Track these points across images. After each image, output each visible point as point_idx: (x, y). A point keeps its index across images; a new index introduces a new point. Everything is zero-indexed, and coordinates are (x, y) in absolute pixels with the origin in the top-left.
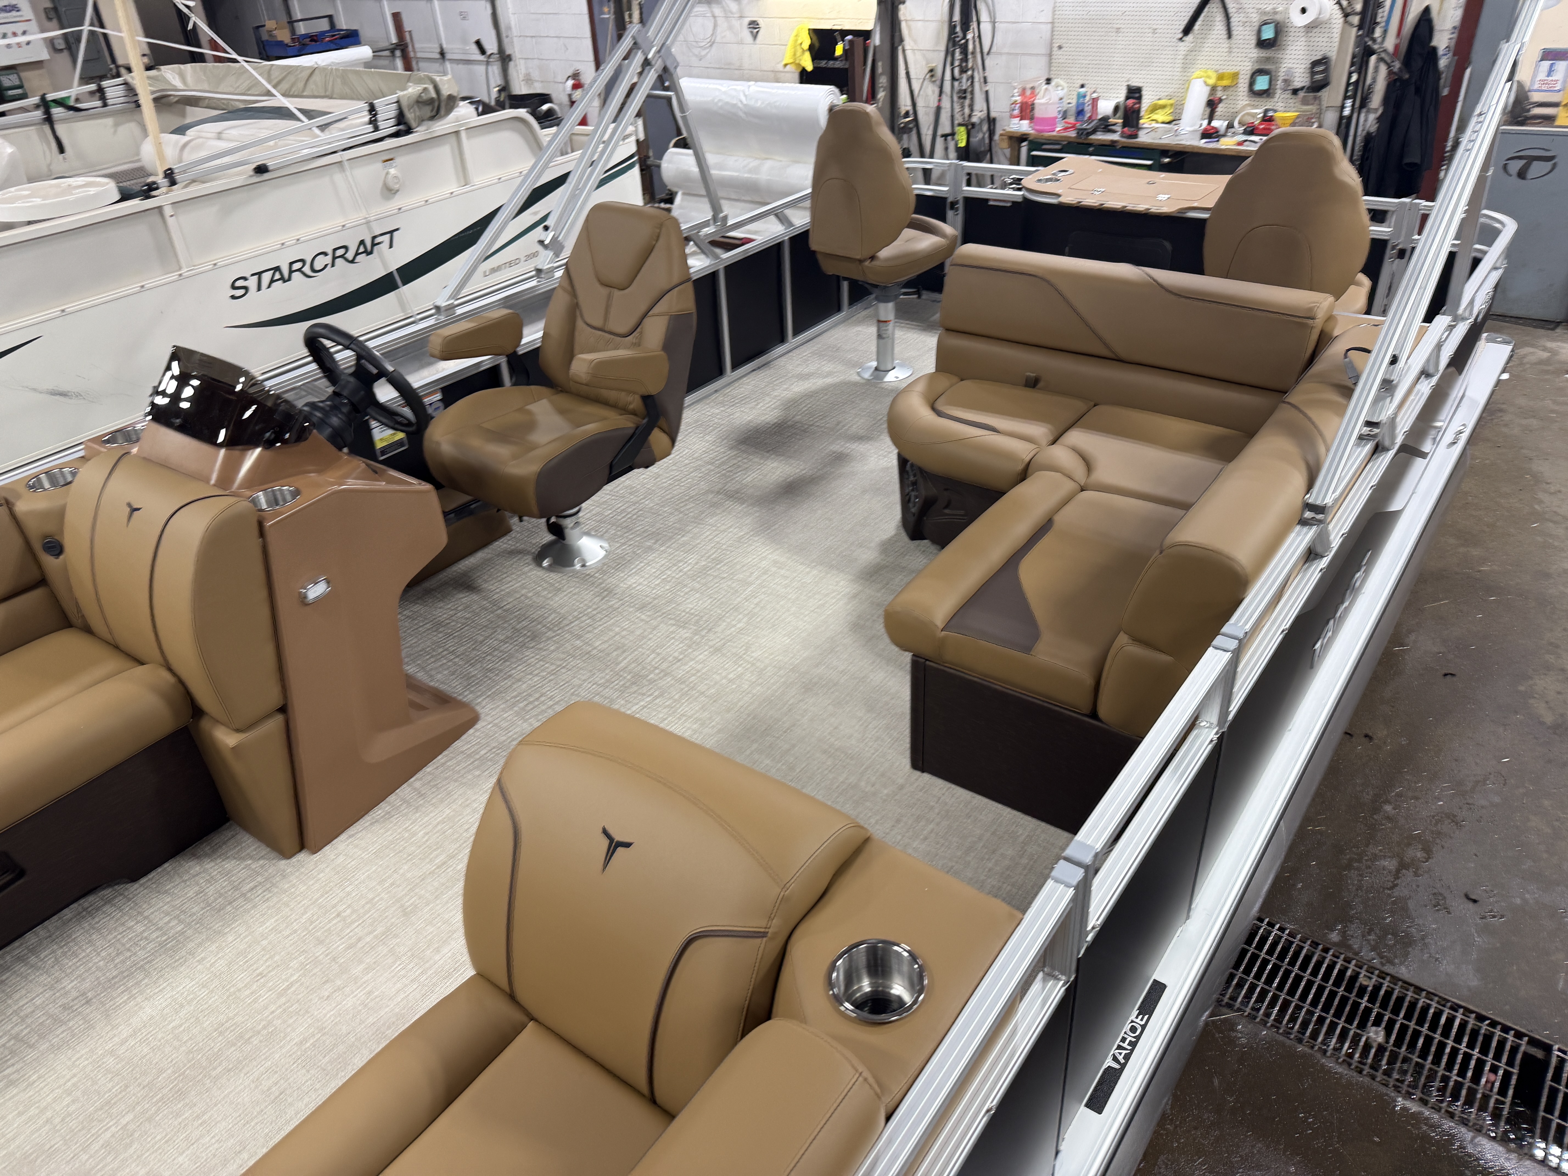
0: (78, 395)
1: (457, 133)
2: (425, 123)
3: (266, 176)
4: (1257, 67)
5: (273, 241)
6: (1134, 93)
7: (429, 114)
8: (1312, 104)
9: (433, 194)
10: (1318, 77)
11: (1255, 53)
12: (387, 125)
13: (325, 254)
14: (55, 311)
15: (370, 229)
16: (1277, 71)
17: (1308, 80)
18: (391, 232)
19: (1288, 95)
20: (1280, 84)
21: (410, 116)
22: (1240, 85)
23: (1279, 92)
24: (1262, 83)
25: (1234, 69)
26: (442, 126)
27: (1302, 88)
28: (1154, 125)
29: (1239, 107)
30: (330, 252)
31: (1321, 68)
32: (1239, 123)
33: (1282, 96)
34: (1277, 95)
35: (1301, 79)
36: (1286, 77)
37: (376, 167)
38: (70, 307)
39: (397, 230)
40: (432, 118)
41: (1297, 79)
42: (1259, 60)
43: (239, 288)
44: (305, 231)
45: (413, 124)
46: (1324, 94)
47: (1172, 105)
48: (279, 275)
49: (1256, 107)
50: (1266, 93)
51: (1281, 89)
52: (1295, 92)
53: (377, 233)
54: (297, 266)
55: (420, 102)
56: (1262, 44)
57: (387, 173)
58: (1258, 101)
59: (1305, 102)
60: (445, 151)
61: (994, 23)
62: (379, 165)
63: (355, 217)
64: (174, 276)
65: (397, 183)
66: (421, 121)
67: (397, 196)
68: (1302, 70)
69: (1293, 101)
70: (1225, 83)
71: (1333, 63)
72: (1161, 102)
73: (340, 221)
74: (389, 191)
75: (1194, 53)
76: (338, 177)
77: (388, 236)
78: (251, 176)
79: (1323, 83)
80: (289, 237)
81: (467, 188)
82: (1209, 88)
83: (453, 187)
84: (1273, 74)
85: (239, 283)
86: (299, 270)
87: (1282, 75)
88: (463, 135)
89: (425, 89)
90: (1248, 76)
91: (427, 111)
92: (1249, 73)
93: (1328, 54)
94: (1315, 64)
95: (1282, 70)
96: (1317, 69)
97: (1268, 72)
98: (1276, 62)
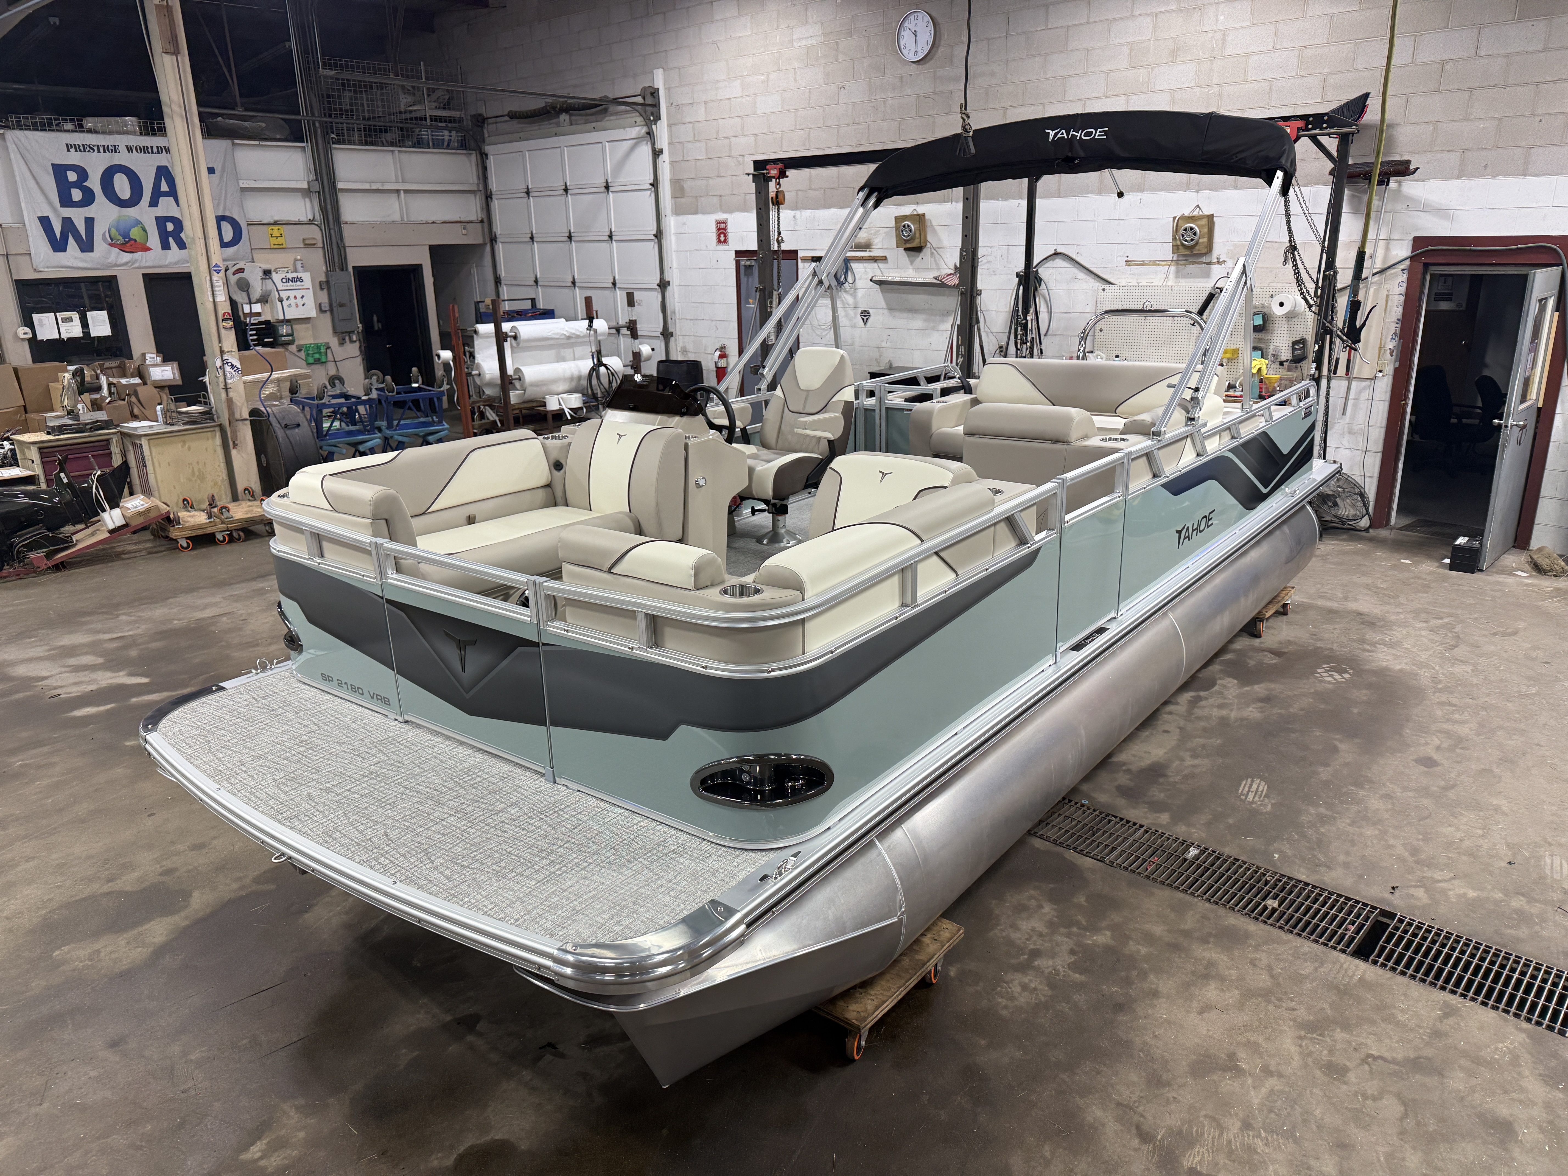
4: (1252, 345)
8: (1295, 372)
10: (1297, 352)
16: (1268, 348)
17: (1292, 355)
19: (1277, 366)
25: (1234, 347)
27: (1287, 361)
31: (1299, 347)
33: (1273, 367)
35: (1286, 354)
36: (1274, 353)
41: (1283, 354)
42: (1255, 340)
46: (1304, 364)
51: (1271, 362)
52: (1281, 363)
56: (1255, 329)
59: (1289, 370)
61: (1050, 313)
68: (1285, 348)
69: (1281, 370)
70: (1228, 355)
71: (1305, 343)
79: (1302, 357)
84: (1264, 350)
87: (1271, 352)
93: (1305, 336)
94: (1294, 343)
95: (1271, 347)
96: (1296, 347)
97: (1261, 349)
98: (1267, 342)
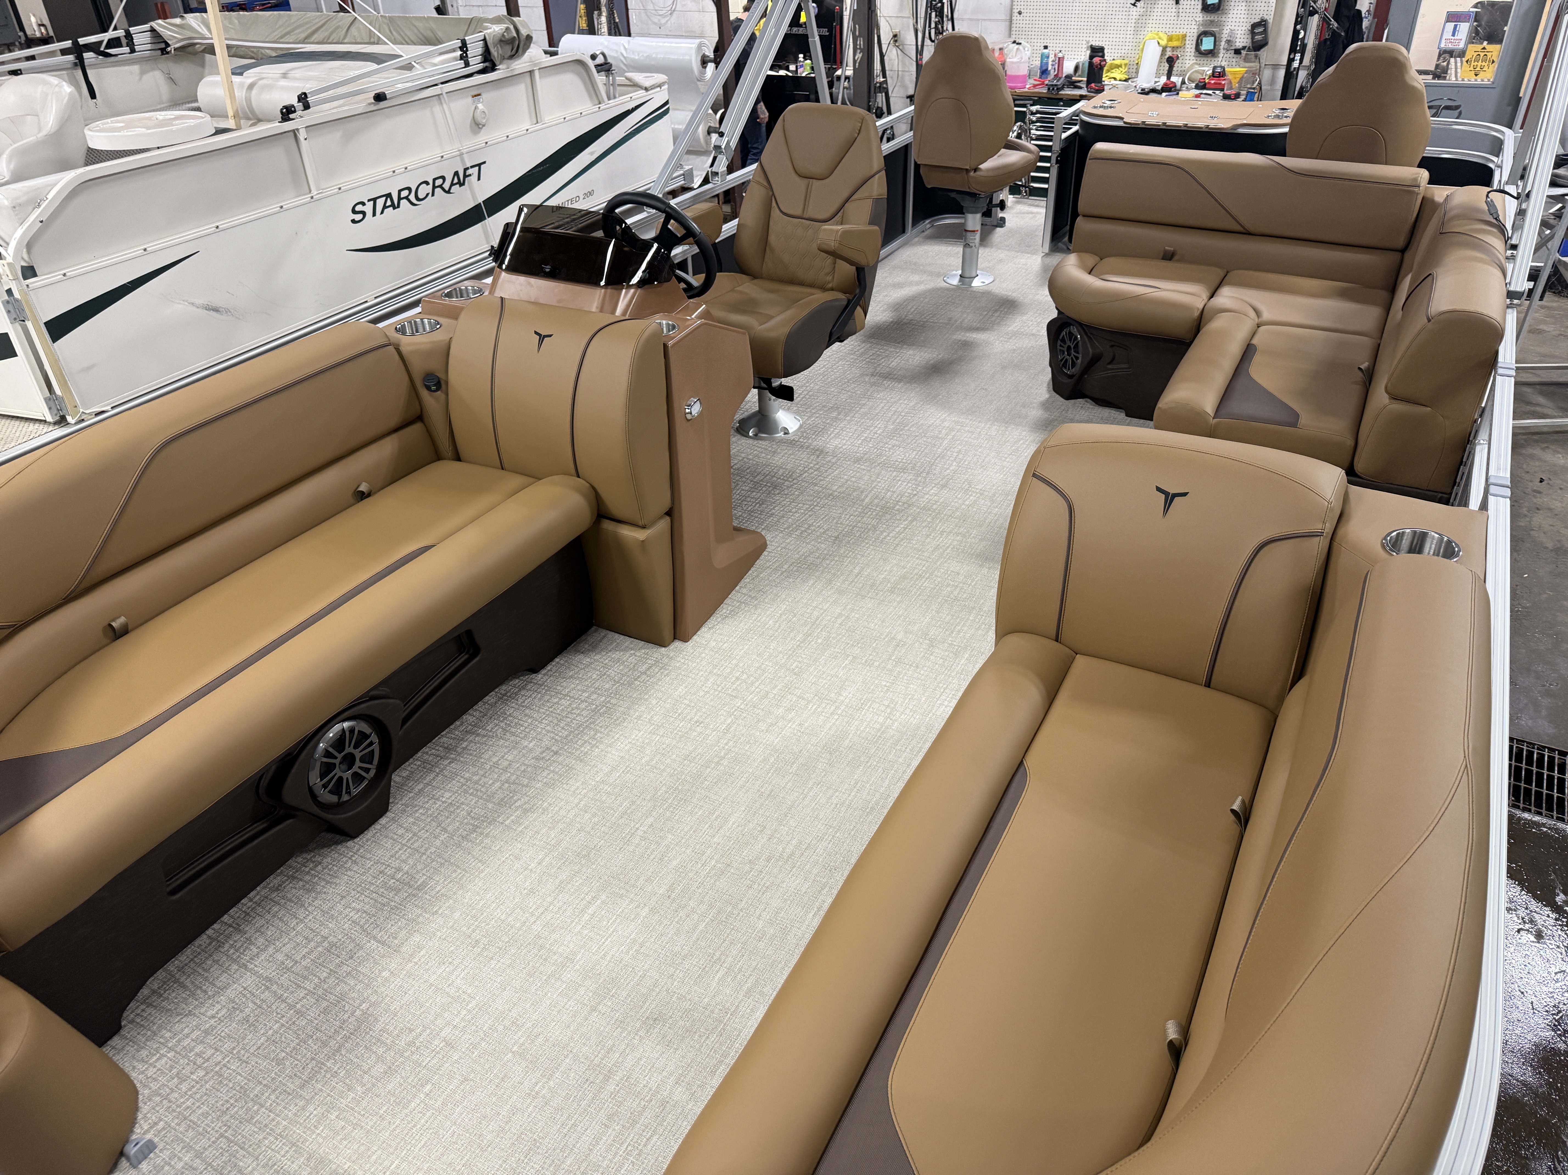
0: (227, 311)
1: (531, 72)
2: (506, 61)
3: (383, 104)
4: (1202, 29)
5: (384, 169)
6: (1097, 51)
7: (509, 53)
8: (1254, 62)
9: (512, 131)
10: (1258, 38)
11: (1200, 17)
12: (476, 63)
13: (427, 183)
14: (210, 228)
15: (463, 161)
16: (1221, 33)
17: (1249, 41)
18: (479, 165)
19: (1231, 54)
20: (1223, 43)
21: (494, 52)
22: (1187, 46)
23: (1222, 51)
24: (1207, 44)
25: (1182, 32)
26: (520, 65)
27: (1244, 48)
28: (1113, 82)
29: (1187, 66)
30: (431, 182)
31: (1261, 30)
32: (1189, 79)
33: (1226, 55)
34: (1221, 55)
35: (1242, 39)
36: (1229, 38)
37: (467, 101)
38: (223, 224)
39: (484, 163)
40: (512, 57)
41: (1238, 40)
42: (1205, 24)
43: (358, 213)
44: (411, 161)
45: (497, 63)
46: (1263, 53)
47: (1126, 65)
48: (391, 202)
49: (1203, 65)
50: (1212, 53)
51: (1224, 49)
52: (1237, 52)
53: (468, 165)
54: (405, 193)
55: (503, 41)
56: (1206, 8)
57: (476, 108)
58: (1203, 60)
59: (1246, 60)
60: (520, 90)
62: (470, 99)
63: (450, 150)
64: (306, 198)
65: (484, 118)
66: (503, 58)
67: (483, 131)
68: (1243, 32)
69: (1235, 59)
70: (1175, 43)
71: (1270, 25)
72: (1117, 62)
73: (437, 153)
74: (477, 126)
75: (1144, 18)
76: (437, 109)
77: (477, 168)
78: (370, 104)
79: (1263, 43)
80: (399, 166)
81: (539, 126)
82: (1161, 48)
83: (527, 124)
84: (1217, 35)
85: (359, 208)
86: (407, 198)
87: (1225, 36)
88: (537, 73)
89: (507, 29)
90: (1195, 39)
91: (508, 51)
92: (1196, 35)
93: (1266, 17)
94: (1254, 26)
95: (1225, 32)
96: (1256, 31)
97: (1212, 34)
98: (1219, 24)
